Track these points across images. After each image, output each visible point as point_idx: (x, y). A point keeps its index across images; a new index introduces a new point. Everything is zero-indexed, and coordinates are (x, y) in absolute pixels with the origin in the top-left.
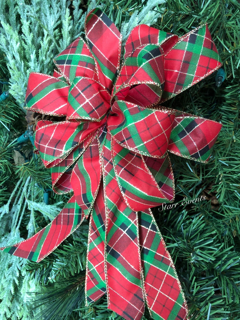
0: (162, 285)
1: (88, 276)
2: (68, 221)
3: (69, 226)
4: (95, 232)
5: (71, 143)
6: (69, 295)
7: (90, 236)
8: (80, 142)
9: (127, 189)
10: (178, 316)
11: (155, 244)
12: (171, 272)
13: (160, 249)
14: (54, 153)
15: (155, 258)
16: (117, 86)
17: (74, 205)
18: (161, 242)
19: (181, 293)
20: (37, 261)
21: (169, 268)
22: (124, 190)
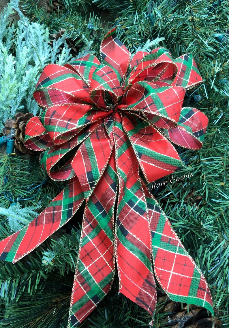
0: (173, 265)
1: (77, 282)
2: (54, 219)
3: (54, 223)
4: (90, 224)
5: (85, 120)
6: (42, 321)
7: (84, 229)
8: (92, 121)
9: (144, 153)
10: (199, 288)
11: (160, 225)
12: (181, 251)
13: (166, 230)
14: (67, 126)
15: (161, 240)
16: (129, 80)
17: (62, 202)
18: (166, 223)
19: (196, 267)
20: (13, 260)
21: (178, 248)
22: (140, 155)
